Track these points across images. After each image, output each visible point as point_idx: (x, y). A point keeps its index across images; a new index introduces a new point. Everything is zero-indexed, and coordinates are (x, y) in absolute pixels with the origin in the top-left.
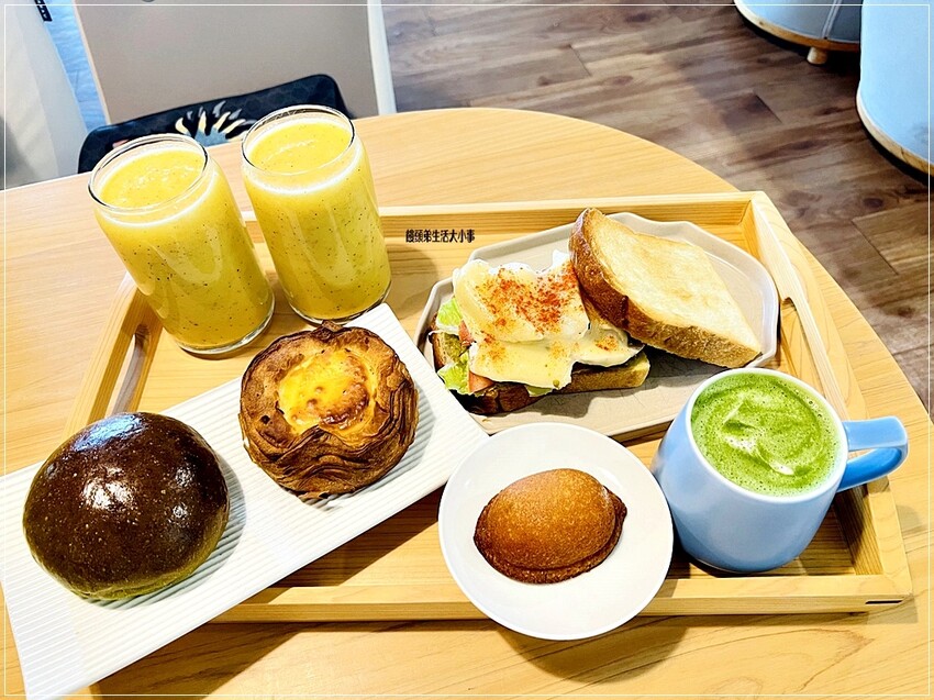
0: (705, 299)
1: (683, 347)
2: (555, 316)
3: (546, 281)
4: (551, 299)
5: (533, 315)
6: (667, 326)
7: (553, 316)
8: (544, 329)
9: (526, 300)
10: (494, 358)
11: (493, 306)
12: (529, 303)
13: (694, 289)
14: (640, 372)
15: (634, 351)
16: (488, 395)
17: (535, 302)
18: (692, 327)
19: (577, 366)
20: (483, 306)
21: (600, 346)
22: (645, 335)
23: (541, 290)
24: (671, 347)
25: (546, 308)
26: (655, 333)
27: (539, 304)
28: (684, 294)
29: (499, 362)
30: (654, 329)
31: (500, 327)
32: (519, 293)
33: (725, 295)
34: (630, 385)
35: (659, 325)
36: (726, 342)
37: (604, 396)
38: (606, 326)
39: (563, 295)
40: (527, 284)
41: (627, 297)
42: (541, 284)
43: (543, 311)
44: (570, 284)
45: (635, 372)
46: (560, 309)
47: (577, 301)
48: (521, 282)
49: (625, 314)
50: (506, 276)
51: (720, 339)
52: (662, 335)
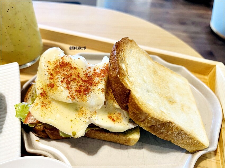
0: (182, 106)
1: (161, 133)
2: (87, 91)
3: (92, 70)
4: (89, 81)
5: (73, 87)
6: (152, 118)
7: (85, 90)
8: (76, 97)
9: (73, 77)
10: (42, 106)
11: (52, 75)
12: (75, 79)
13: (178, 98)
14: (133, 139)
15: (131, 126)
16: (36, 127)
17: (79, 79)
18: (170, 122)
19: (92, 126)
20: (47, 73)
21: (110, 118)
22: (138, 119)
23: (86, 74)
24: (154, 130)
25: (83, 85)
26: (144, 120)
27: (81, 81)
28: (170, 100)
30: (143, 117)
31: (50, 88)
32: (71, 72)
33: (194, 107)
34: (126, 144)
35: (147, 116)
36: (189, 137)
37: (110, 145)
38: (117, 106)
39: (96, 80)
41: (130, 91)
42: (88, 71)
43: (81, 86)
44: (102, 75)
45: (129, 139)
46: (91, 88)
47: (102, 85)
48: (75, 66)
49: (127, 102)
51: (185, 134)
52: (148, 122)
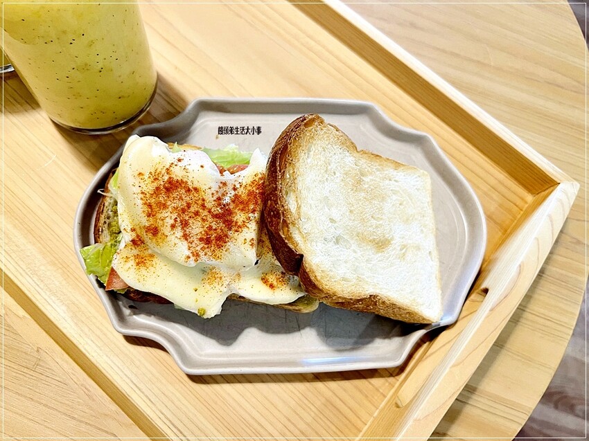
2: (221, 240)
3: (229, 189)
4: (225, 216)
5: (194, 232)
7: (219, 238)
8: (202, 254)
9: (194, 209)
21: (265, 282)
23: (218, 199)
25: (214, 226)
29: (143, 269)
31: (151, 234)
36: (406, 311)
40: (203, 187)
41: (302, 256)
43: (210, 228)
46: (230, 234)
47: (251, 232)
48: (196, 185)
50: (178, 173)
51: (399, 308)
